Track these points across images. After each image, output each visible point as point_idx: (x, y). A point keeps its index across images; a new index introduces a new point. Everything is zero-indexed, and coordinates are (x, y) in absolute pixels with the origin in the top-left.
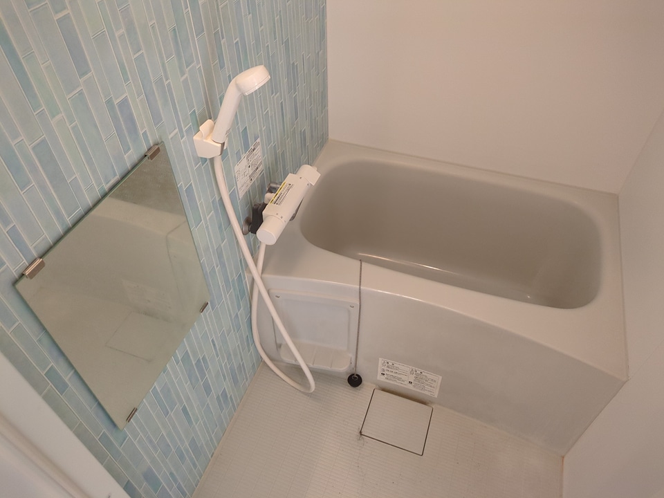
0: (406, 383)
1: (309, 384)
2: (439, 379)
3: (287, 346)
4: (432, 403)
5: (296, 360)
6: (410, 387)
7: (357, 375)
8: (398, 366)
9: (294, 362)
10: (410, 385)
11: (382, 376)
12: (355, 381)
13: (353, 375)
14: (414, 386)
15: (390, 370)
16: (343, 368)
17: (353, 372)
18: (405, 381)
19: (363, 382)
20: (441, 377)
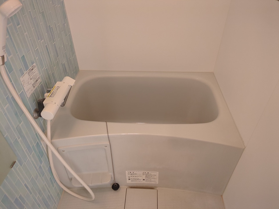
0: (142, 180)
1: (91, 195)
2: (157, 173)
3: (75, 178)
4: (156, 187)
5: (81, 184)
6: (144, 182)
7: (116, 184)
8: (136, 173)
9: (80, 186)
10: (144, 181)
11: (129, 181)
12: (116, 187)
13: (114, 184)
14: (146, 181)
15: (132, 176)
16: (108, 182)
17: (114, 182)
18: (141, 180)
19: (120, 186)
20: (158, 172)
